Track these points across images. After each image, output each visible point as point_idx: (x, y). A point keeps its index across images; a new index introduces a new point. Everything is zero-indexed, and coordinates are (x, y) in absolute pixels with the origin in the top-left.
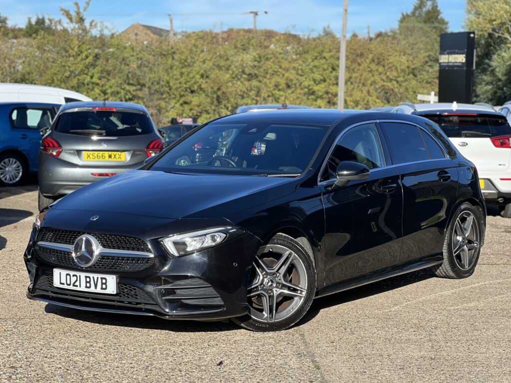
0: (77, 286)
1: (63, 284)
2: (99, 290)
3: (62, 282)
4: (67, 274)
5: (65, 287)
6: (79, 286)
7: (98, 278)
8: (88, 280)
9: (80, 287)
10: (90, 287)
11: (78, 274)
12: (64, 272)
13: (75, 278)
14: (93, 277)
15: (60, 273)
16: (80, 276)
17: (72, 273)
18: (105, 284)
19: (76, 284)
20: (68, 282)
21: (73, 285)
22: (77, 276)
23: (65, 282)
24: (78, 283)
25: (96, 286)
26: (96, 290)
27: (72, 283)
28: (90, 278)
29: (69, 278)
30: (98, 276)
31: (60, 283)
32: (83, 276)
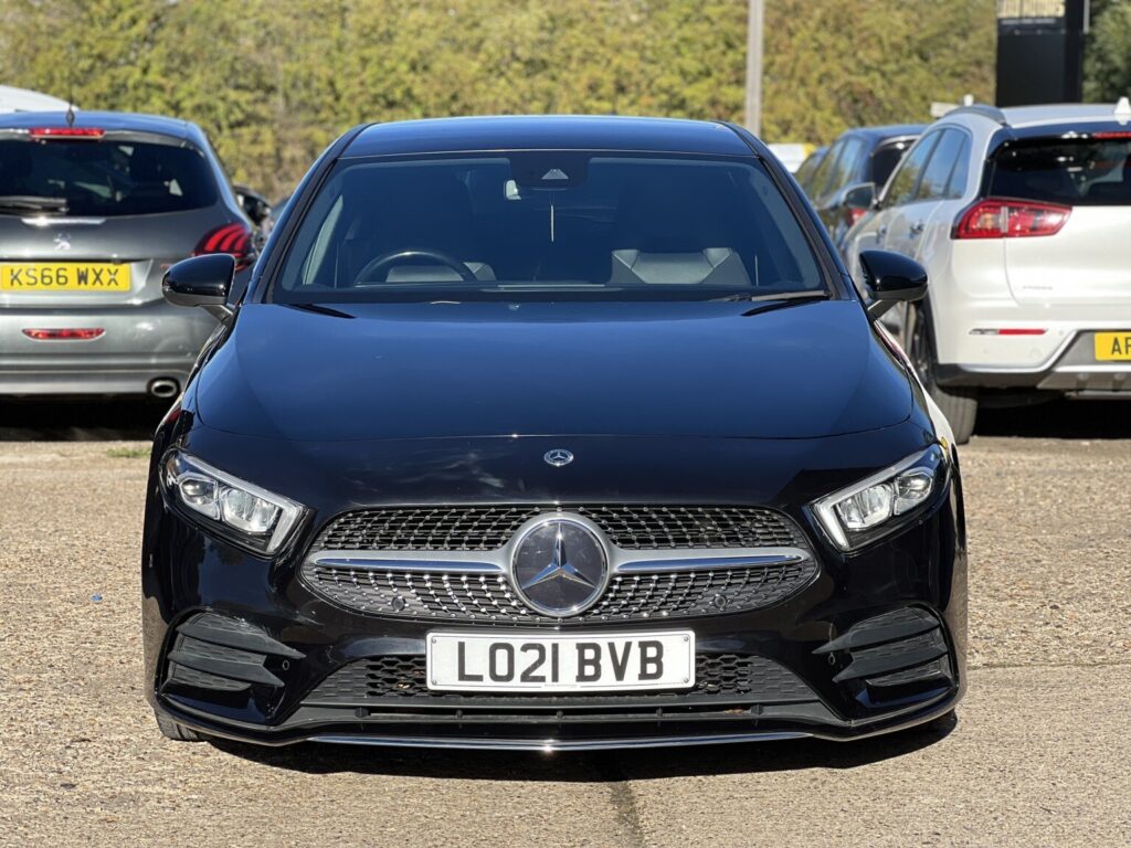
0: (542, 679)
1: (479, 678)
2: (632, 681)
3: (467, 672)
4: (494, 648)
5: (488, 685)
6: (549, 677)
7: (628, 646)
8: (590, 654)
9: (555, 680)
10: (596, 676)
11: (546, 640)
12: (478, 645)
13: (534, 655)
14: (612, 646)
15: (462, 646)
16: (555, 647)
17: (517, 640)
18: (658, 660)
19: (535, 673)
20: (502, 670)
21: (525, 677)
22: (541, 649)
23: (485, 671)
24: (545, 670)
25: (620, 672)
26: (620, 683)
27: (519, 670)
28: (596, 648)
29: (502, 655)
30: (629, 640)
31: (463, 676)
32: (568, 644)
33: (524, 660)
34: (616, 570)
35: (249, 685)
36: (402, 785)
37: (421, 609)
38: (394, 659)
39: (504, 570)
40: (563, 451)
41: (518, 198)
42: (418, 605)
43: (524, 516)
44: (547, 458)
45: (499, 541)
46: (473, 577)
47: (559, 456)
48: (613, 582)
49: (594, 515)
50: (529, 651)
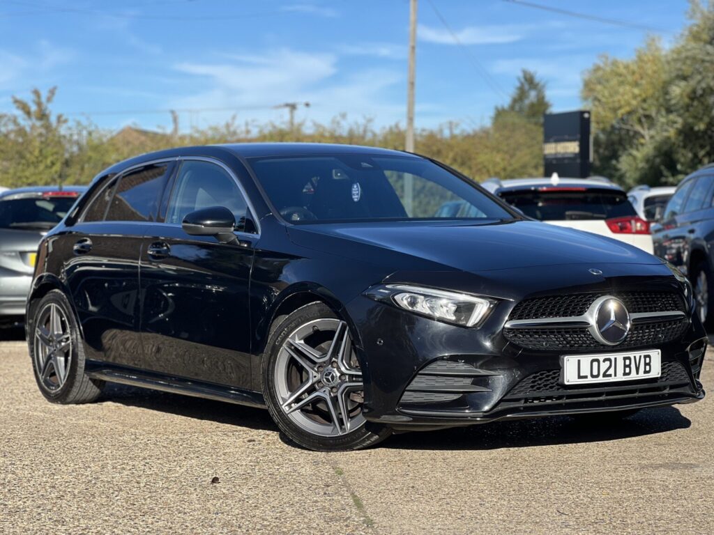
0: (610, 375)
1: (586, 377)
2: (642, 376)
3: (581, 375)
4: (593, 361)
5: (590, 380)
6: (613, 374)
7: (640, 356)
8: (627, 362)
9: (615, 375)
10: (630, 373)
11: (612, 356)
12: (586, 359)
13: (608, 363)
14: (635, 357)
15: (579, 361)
16: (615, 359)
17: (601, 357)
18: (649, 364)
19: (608, 373)
20: (595, 373)
21: (605, 375)
22: (610, 360)
23: (588, 373)
25: (638, 370)
26: (638, 376)
27: (602, 372)
28: (630, 359)
29: (595, 364)
31: (580, 377)
32: (620, 358)
33: (604, 366)
35: (461, 395)
50: (605, 362)
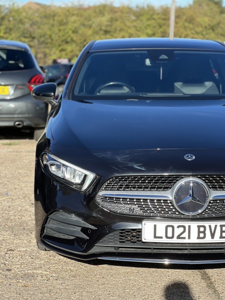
0: (184, 238)
1: (161, 238)
2: (217, 239)
3: (157, 235)
4: (167, 227)
5: (165, 240)
6: (187, 237)
7: (216, 226)
8: (202, 229)
9: (189, 238)
10: (204, 237)
11: (186, 224)
12: (161, 226)
13: (182, 229)
14: (210, 226)
15: (155, 226)
16: (189, 227)
17: (176, 224)
19: (182, 236)
20: (170, 234)
21: (179, 237)
22: (184, 227)
23: (163, 235)
24: (186, 235)
25: (213, 236)
26: (213, 240)
27: (176, 235)
28: (204, 227)
29: (170, 229)
30: (216, 224)
31: (155, 237)
32: (194, 225)
33: (178, 231)
34: (211, 199)
35: (75, 237)
36: (126, 271)
37: (140, 212)
38: (130, 230)
39: (171, 198)
40: (191, 155)
41: (150, 65)
42: (139, 211)
43: (178, 179)
44: (185, 157)
45: (169, 188)
46: (159, 201)
47: (190, 157)
48: (210, 203)
49: (203, 179)
50: (180, 228)
